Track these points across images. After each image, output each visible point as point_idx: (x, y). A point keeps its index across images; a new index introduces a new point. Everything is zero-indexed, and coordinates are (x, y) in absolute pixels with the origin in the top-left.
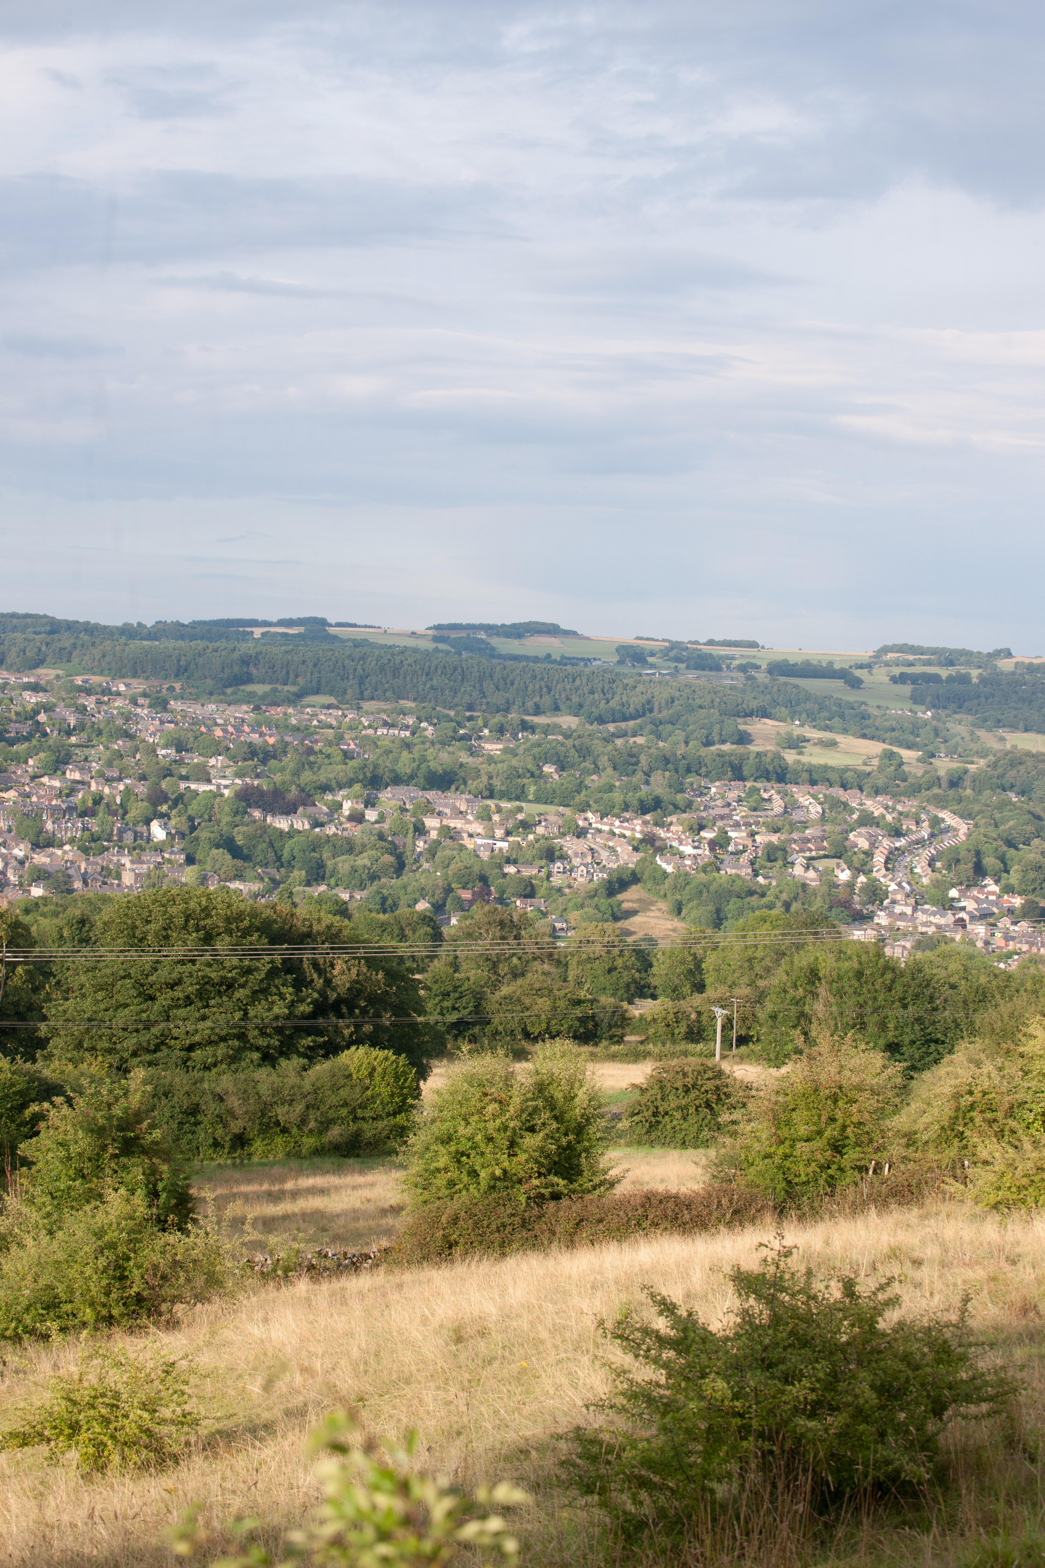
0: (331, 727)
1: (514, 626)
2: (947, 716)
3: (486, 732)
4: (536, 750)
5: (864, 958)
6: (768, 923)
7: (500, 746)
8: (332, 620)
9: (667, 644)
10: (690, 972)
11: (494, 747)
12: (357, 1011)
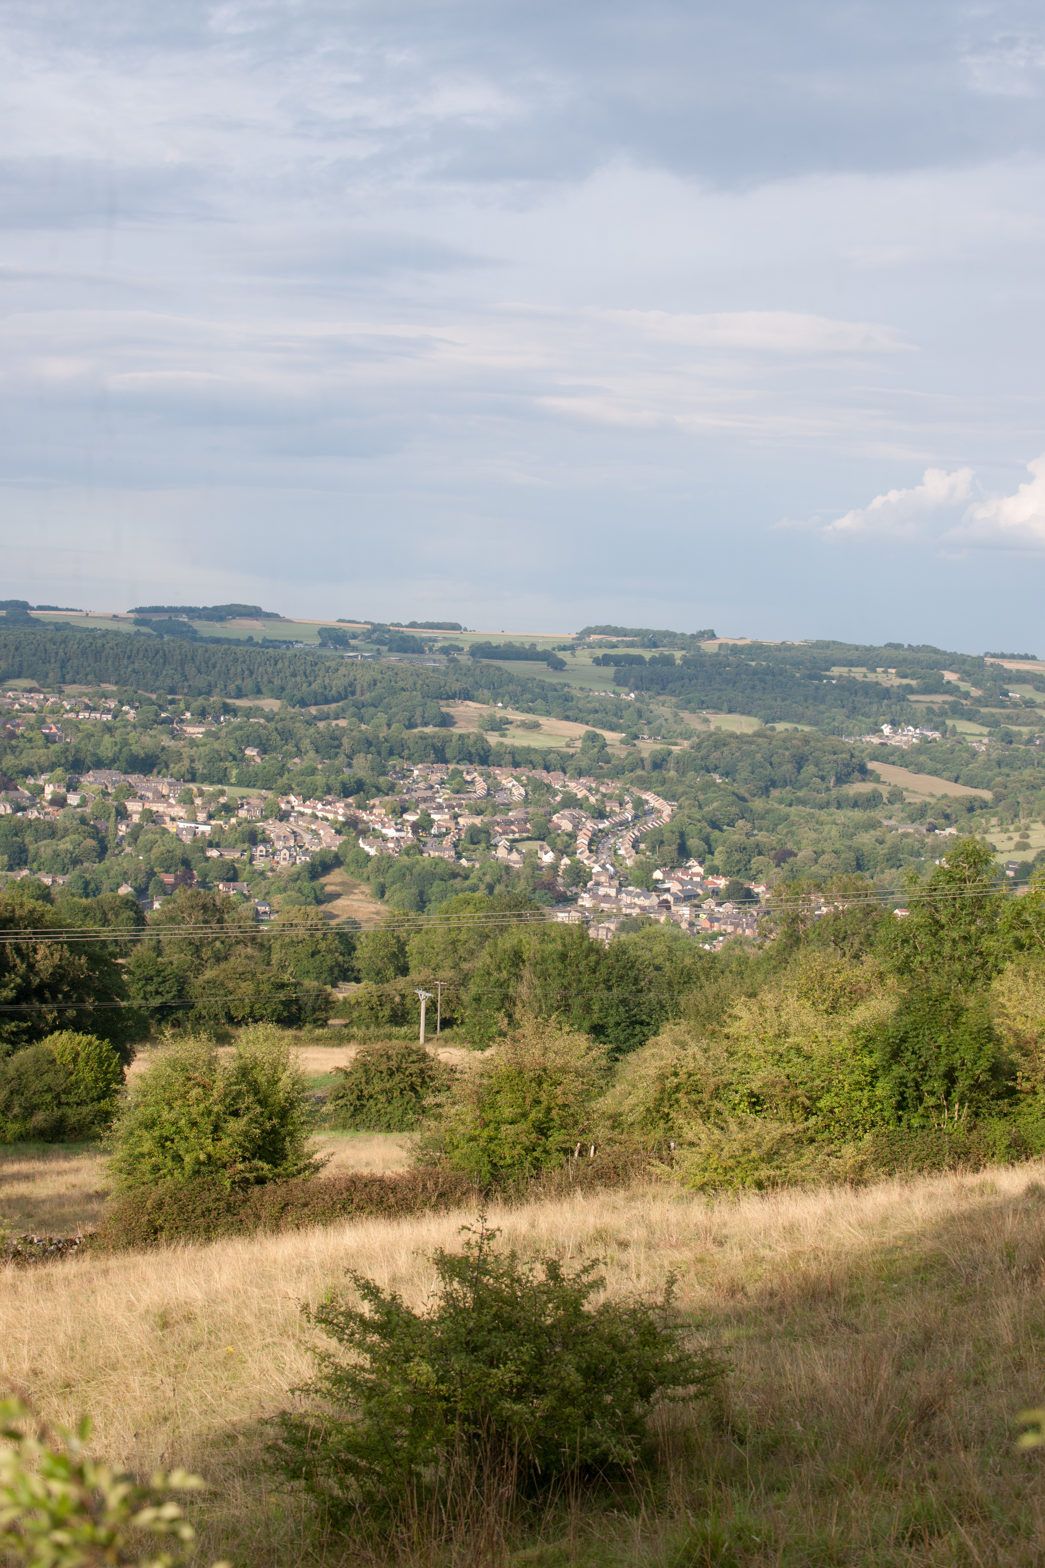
0: (32, 710)
1: (215, 609)
2: (650, 698)
3: (188, 715)
4: (238, 733)
5: (568, 940)
6: (471, 906)
7: (202, 730)
8: (33, 603)
9: (369, 627)
10: (394, 955)
11: (196, 730)
12: (60, 996)
